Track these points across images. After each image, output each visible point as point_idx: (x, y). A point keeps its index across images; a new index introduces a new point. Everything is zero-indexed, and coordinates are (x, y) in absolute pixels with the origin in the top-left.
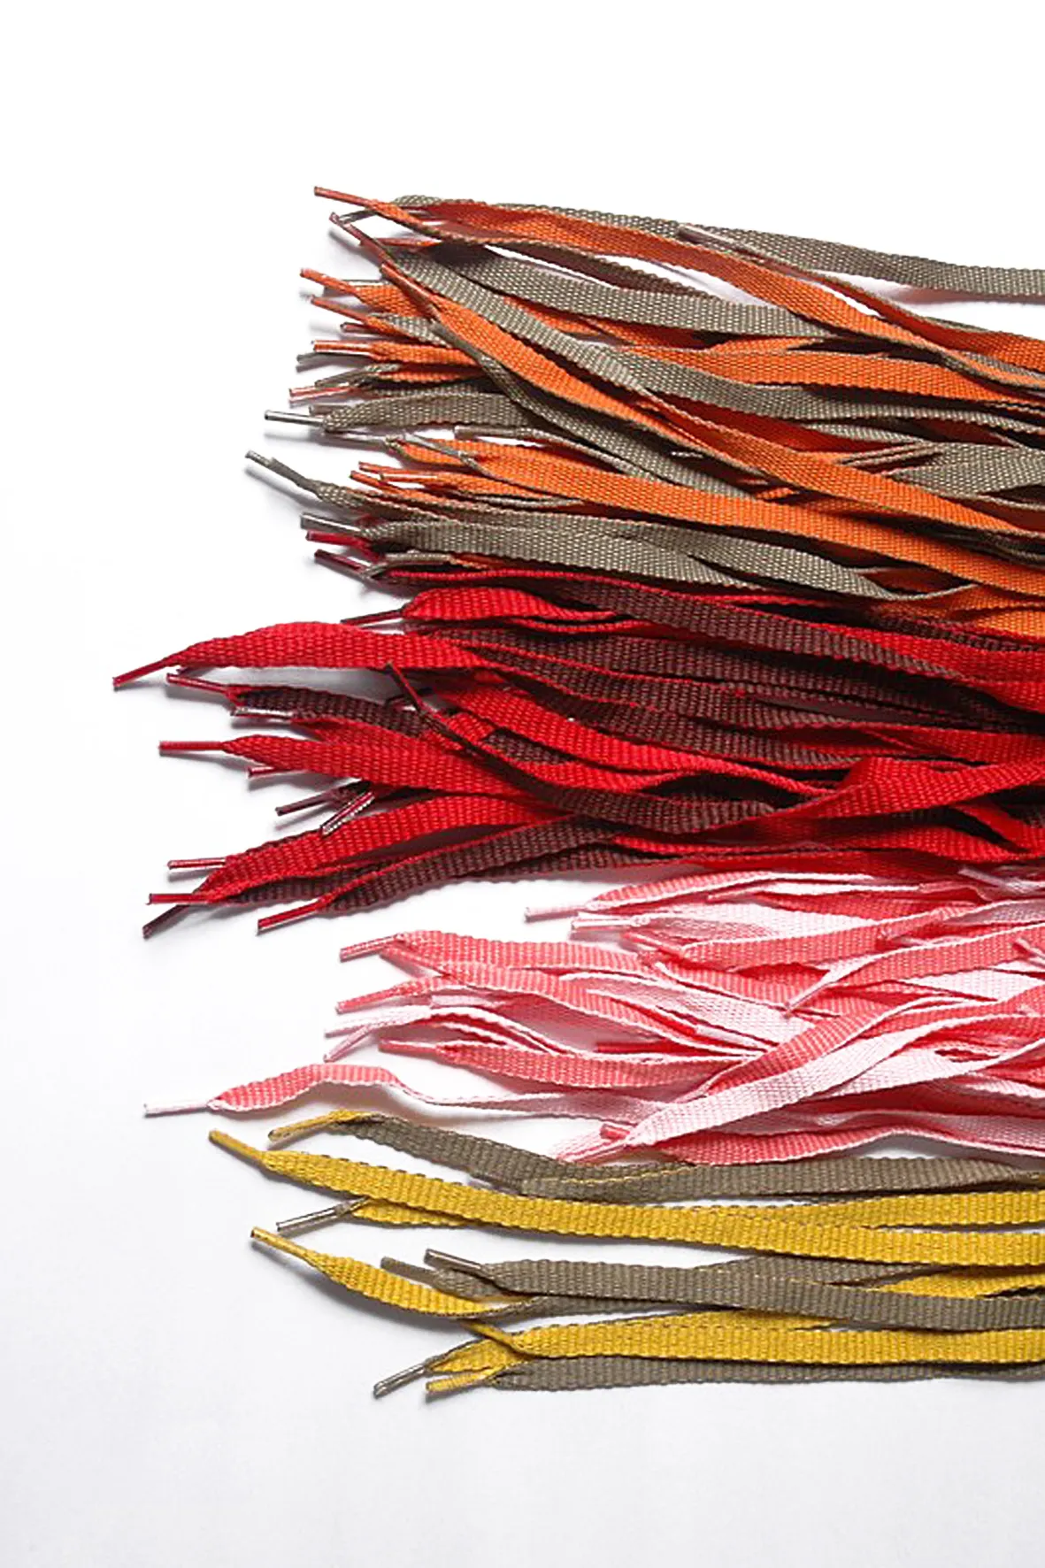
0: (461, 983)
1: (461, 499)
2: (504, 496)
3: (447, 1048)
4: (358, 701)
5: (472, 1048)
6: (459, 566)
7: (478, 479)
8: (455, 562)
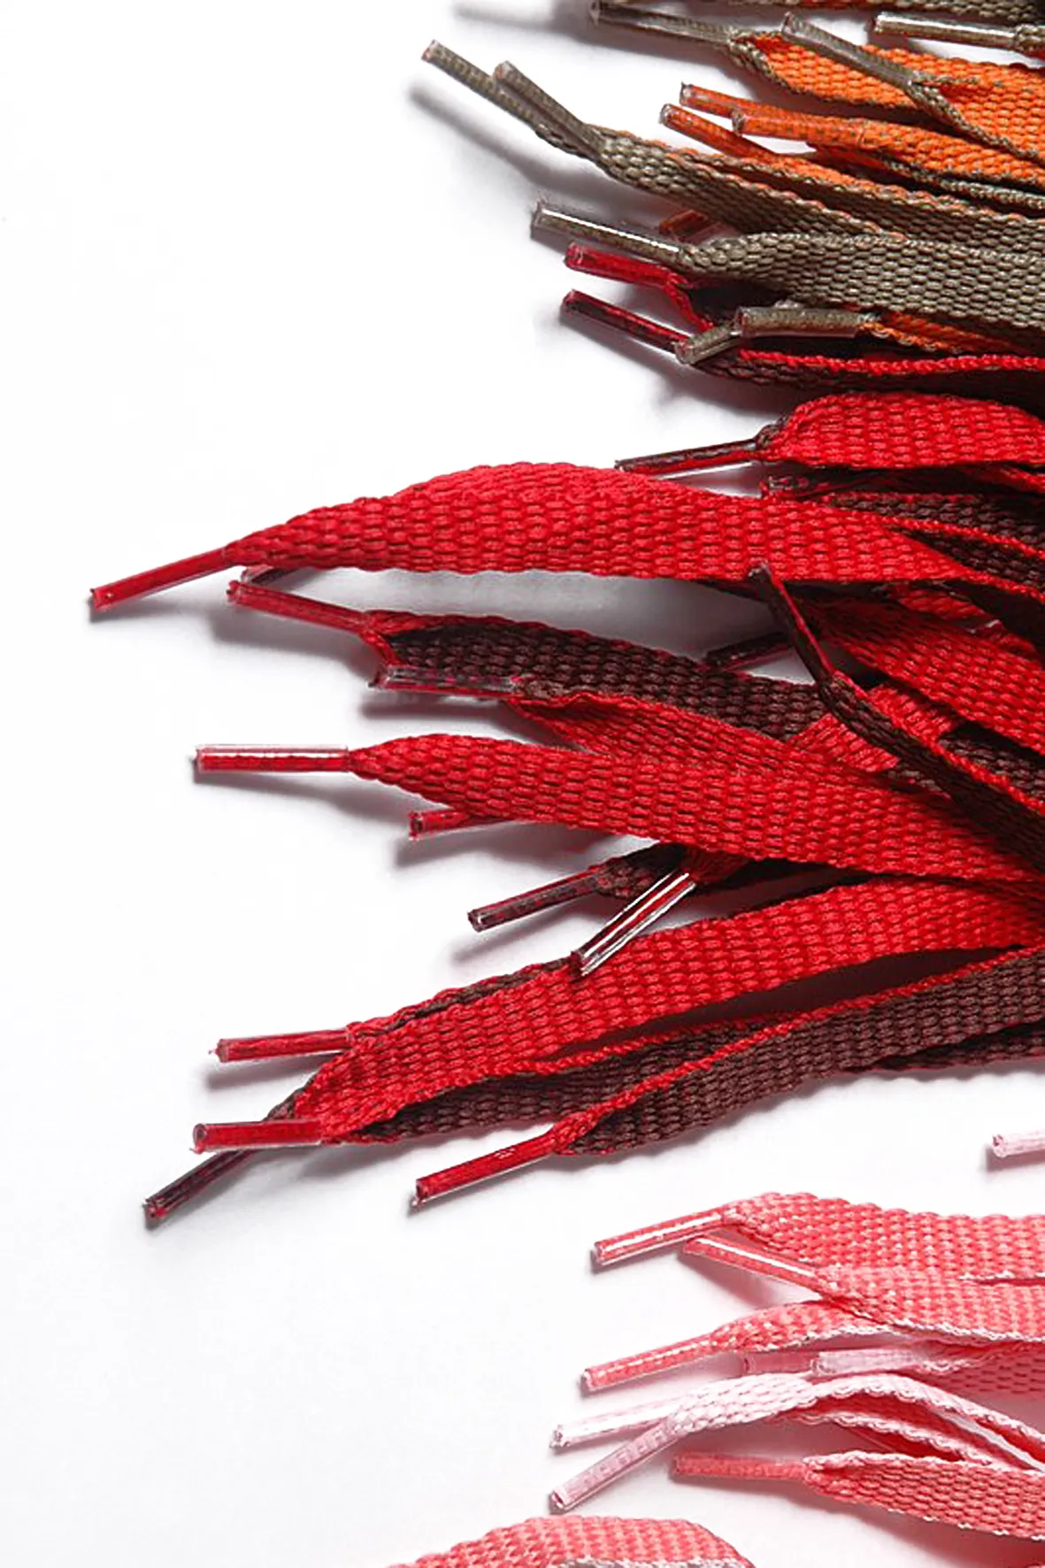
0: (875, 1321)
1: (911, 185)
2: (1007, 183)
3: (828, 1471)
4: (650, 654)
5: (887, 1468)
6: (892, 341)
7: (947, 139)
8: (884, 332)
